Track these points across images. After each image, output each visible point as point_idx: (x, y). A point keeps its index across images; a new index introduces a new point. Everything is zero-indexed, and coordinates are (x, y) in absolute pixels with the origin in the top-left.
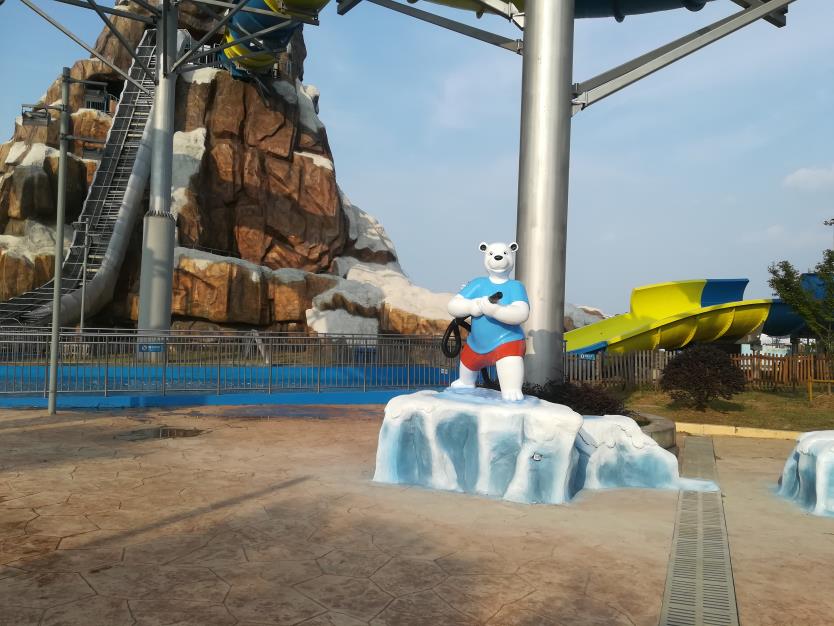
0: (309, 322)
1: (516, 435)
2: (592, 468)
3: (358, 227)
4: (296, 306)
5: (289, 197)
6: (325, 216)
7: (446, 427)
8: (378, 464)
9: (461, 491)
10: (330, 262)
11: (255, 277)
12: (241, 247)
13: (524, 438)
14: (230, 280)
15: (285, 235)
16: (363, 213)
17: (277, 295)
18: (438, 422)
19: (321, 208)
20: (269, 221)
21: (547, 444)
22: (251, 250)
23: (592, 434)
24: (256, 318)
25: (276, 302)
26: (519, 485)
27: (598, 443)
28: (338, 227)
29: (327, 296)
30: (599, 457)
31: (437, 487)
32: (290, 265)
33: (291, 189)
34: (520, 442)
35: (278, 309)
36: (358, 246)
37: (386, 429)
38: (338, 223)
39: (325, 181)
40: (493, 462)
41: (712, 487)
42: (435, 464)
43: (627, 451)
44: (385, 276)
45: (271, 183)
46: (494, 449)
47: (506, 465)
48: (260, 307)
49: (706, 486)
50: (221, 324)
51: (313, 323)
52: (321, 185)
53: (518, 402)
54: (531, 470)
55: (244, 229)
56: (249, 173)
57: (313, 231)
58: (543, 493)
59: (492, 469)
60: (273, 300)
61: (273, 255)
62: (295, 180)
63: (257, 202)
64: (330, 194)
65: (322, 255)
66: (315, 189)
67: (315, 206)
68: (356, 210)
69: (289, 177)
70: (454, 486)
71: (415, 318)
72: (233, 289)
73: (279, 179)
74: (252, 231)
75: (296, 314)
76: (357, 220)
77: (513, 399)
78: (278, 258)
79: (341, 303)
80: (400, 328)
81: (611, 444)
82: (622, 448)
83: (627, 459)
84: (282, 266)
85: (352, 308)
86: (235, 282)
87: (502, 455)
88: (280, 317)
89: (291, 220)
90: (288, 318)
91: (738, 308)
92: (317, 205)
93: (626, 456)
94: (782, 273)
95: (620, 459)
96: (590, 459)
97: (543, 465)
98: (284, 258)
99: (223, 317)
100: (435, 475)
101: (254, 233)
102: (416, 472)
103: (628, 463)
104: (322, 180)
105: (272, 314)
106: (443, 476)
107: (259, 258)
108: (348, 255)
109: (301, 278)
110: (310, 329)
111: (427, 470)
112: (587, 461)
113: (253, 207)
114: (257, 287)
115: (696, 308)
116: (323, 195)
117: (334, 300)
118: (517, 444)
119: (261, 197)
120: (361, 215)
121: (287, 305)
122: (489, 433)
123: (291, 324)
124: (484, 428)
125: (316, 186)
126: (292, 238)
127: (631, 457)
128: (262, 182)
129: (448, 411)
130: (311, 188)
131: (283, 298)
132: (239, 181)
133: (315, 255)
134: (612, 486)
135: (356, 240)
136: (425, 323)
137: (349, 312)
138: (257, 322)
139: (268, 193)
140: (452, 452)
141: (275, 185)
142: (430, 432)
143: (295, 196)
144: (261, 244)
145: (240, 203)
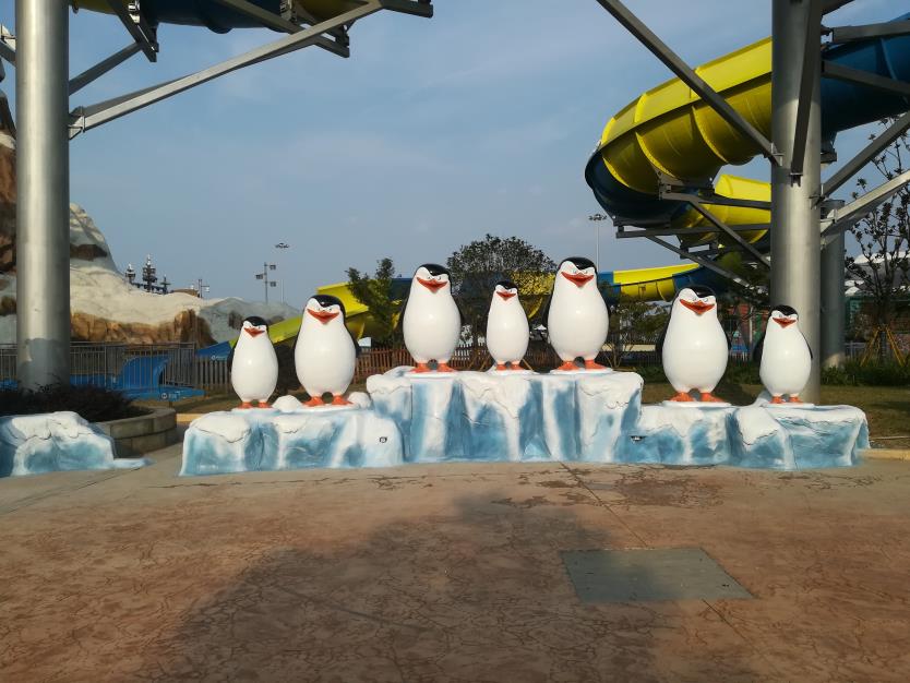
2: (19, 457)
23: (22, 429)
27: (28, 436)
30: (29, 448)
43: (63, 441)
44: (90, 274)
71: (105, 322)
80: (85, 334)
81: (45, 436)
82: (58, 439)
93: (61, 446)
95: (55, 449)
96: (18, 451)
103: (63, 451)
112: (14, 452)
116: (3, 179)
117: (3, 302)
127: (66, 446)
134: (42, 471)
136: (117, 328)
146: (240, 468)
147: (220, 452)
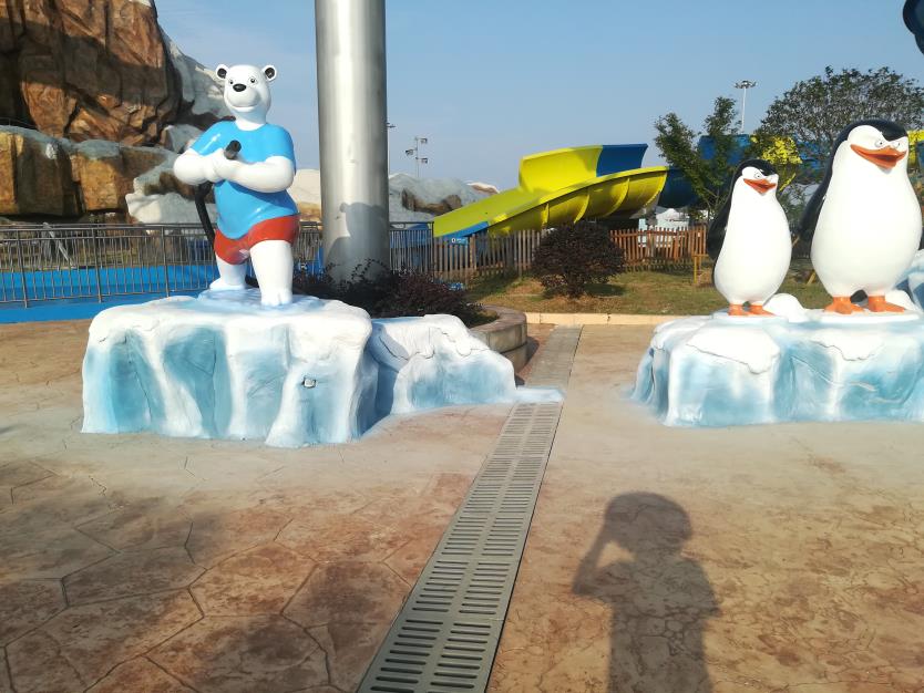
0: (131, 209)
1: (279, 355)
2: (401, 387)
3: (194, 85)
4: (113, 191)
5: (93, 42)
6: (146, 68)
7: (181, 349)
8: (86, 408)
9: (207, 436)
10: (159, 132)
11: (49, 152)
12: (34, 113)
13: (291, 359)
14: (15, 157)
15: (93, 95)
16: (202, 67)
17: (84, 177)
18: (164, 343)
19: (140, 59)
20: (69, 77)
21: (322, 364)
22: (47, 117)
23: (401, 343)
24: (59, 209)
25: (84, 186)
26: (286, 423)
27: (410, 352)
28: (165, 84)
29: (153, 176)
30: (411, 372)
31: (174, 435)
32: (104, 135)
33: (95, 31)
34: (285, 363)
35: (87, 194)
36: (197, 110)
37: (91, 359)
38: (164, 80)
39: (141, 22)
40: (250, 395)
41: (554, 396)
42: (169, 403)
43: (451, 361)
45: (66, 23)
46: (251, 376)
47: (269, 395)
48: (62, 193)
49: (547, 396)
50: (12, 217)
51: (137, 210)
52: (136, 26)
53: (282, 307)
54: (302, 401)
55: (35, 88)
56: (31, 9)
57: (132, 89)
58: (321, 430)
59: (249, 404)
60: (79, 183)
61: (80, 123)
62: (99, 19)
63: (49, 51)
64: (151, 41)
65: (147, 122)
66: (129, 32)
67: (131, 56)
68: (190, 63)
69: (89, 15)
70: (197, 431)
72: (20, 170)
73: (77, 19)
74: (47, 90)
75: (113, 201)
76: (192, 75)
77: (275, 303)
78: (88, 128)
79: (172, 185)
81: (428, 352)
82: (444, 357)
83: (449, 371)
84: (92, 137)
85: (187, 191)
86: (22, 161)
87: (263, 383)
88: (92, 205)
89: (99, 76)
90: (103, 206)
91: (633, 177)
92: (134, 54)
93: (448, 368)
94: (669, 129)
95: (441, 372)
96: (399, 376)
97: (318, 392)
98: (96, 128)
99: (11, 207)
100: (169, 418)
101: (50, 94)
102: (147, 415)
103: (451, 376)
104: (137, 20)
105: (80, 202)
106: (182, 419)
107: (62, 129)
108: (183, 123)
109: (114, 153)
110: (132, 219)
111: (159, 412)
112: (395, 379)
113: (44, 57)
114: (54, 165)
115: (592, 177)
116: (140, 39)
117: (161, 180)
118: (281, 367)
119: (54, 43)
120: (197, 69)
121: (99, 189)
122: (240, 355)
123: (108, 215)
124: (233, 348)
125: (131, 29)
126: (103, 99)
127: (455, 368)
128: (53, 22)
129: (181, 326)
130: (122, 30)
131: (92, 179)
132: (18, 19)
133: (138, 123)
134: (429, 408)
135: (193, 102)
137: (184, 196)
138: (60, 213)
139: (64, 37)
140: (193, 384)
141: (71, 28)
142: (155, 358)
143: (103, 41)
144: (61, 109)
145: (24, 52)
146: (768, 417)
147: (736, 389)
